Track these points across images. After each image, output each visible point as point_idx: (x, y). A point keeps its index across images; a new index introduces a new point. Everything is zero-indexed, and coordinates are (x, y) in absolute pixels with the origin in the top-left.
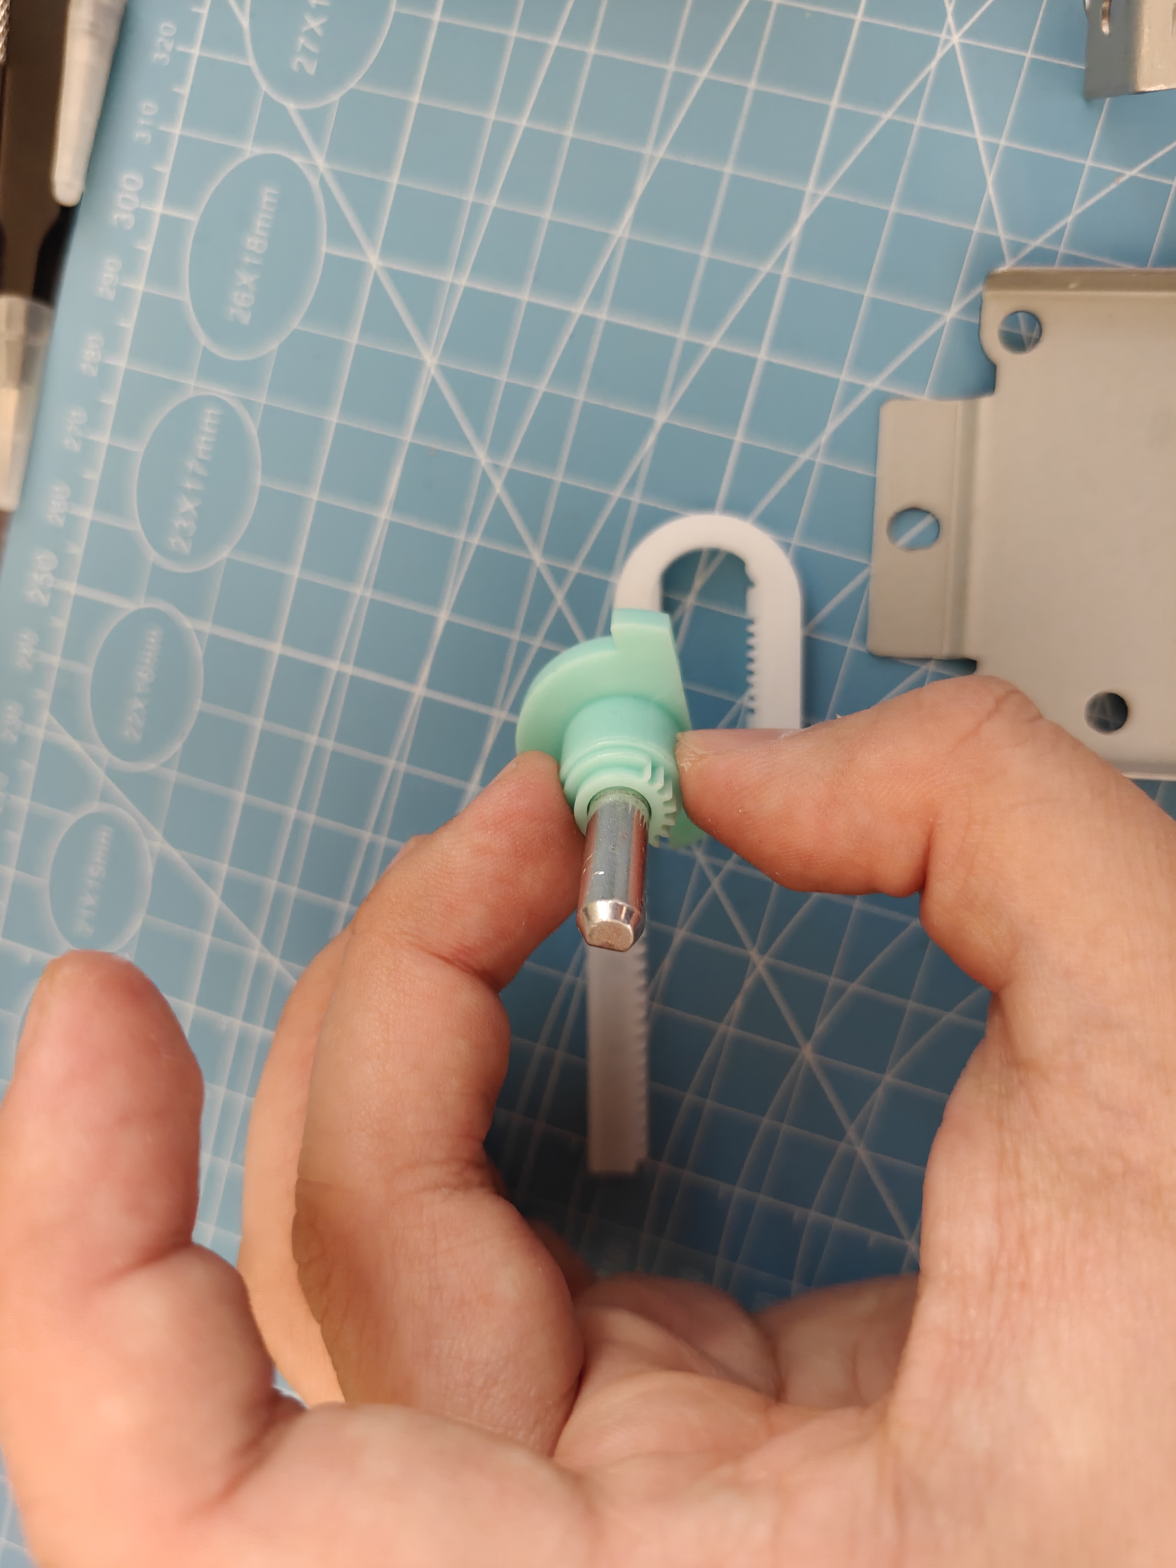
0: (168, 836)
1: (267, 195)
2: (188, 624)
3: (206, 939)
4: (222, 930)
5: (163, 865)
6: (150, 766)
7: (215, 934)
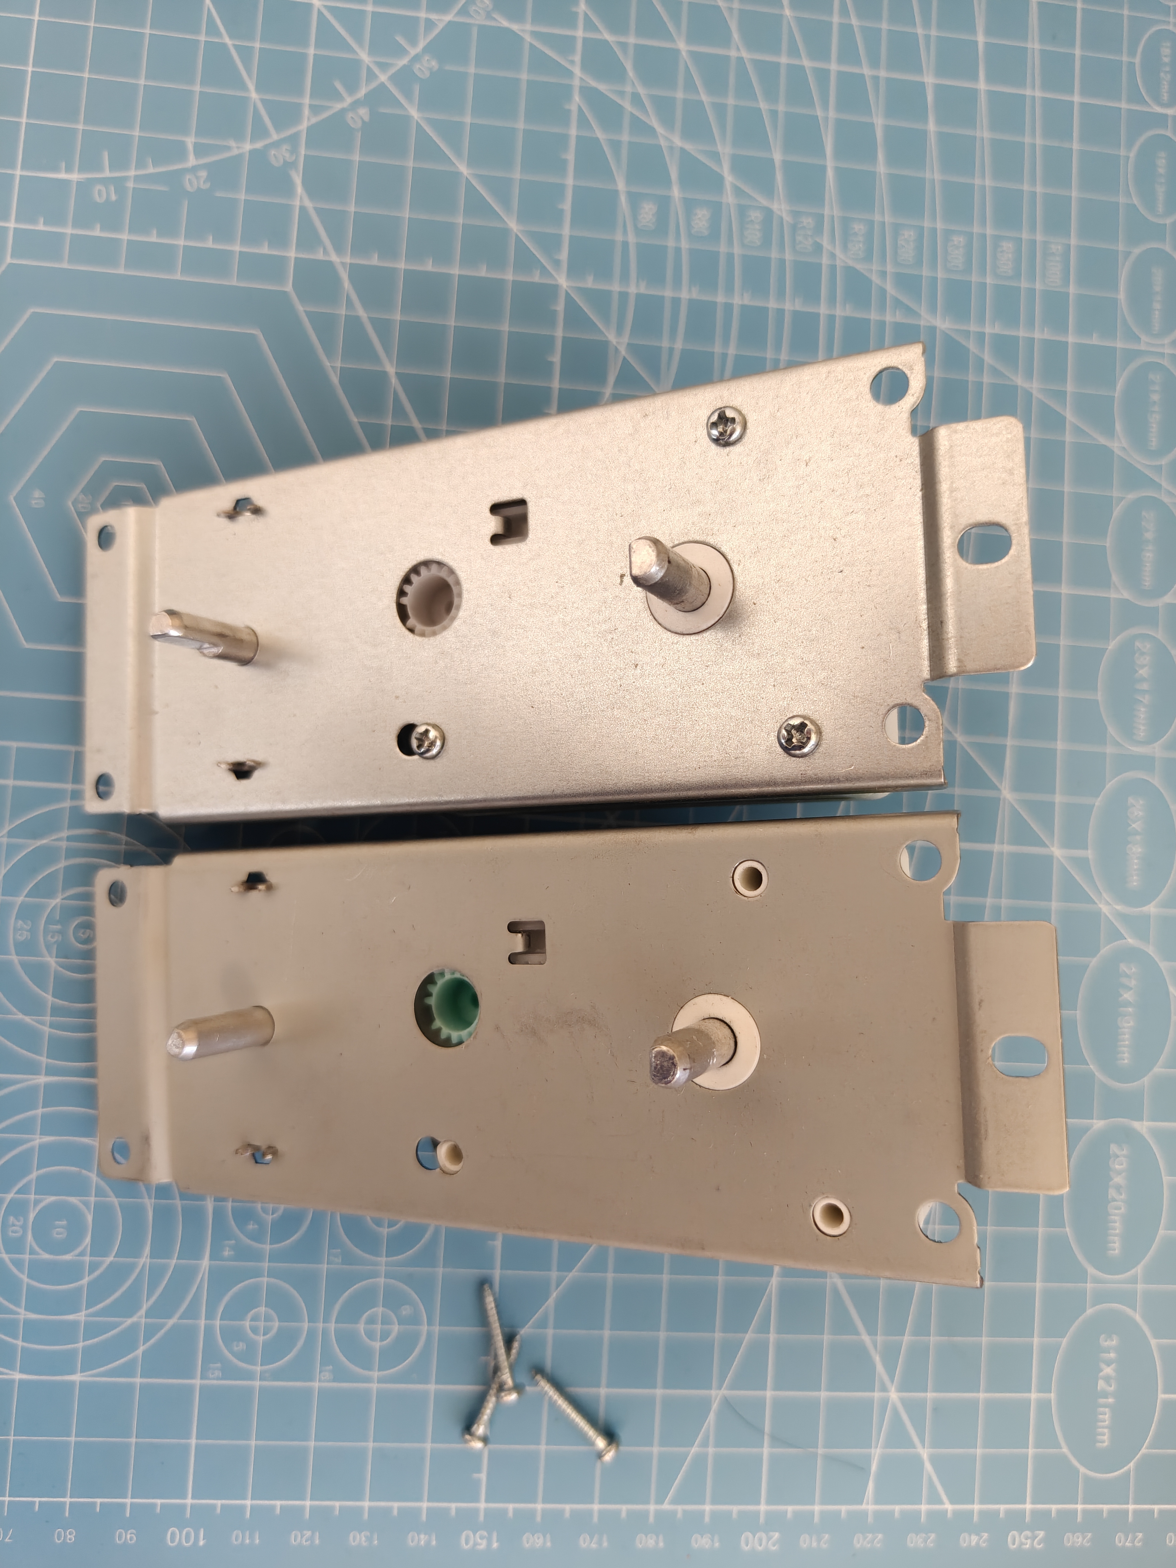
0: (1108, 452)
1: (1135, 882)
2: (1126, 595)
3: (1070, 387)
4: (1060, 395)
5: (1110, 432)
6: (1131, 496)
7: (1065, 392)
